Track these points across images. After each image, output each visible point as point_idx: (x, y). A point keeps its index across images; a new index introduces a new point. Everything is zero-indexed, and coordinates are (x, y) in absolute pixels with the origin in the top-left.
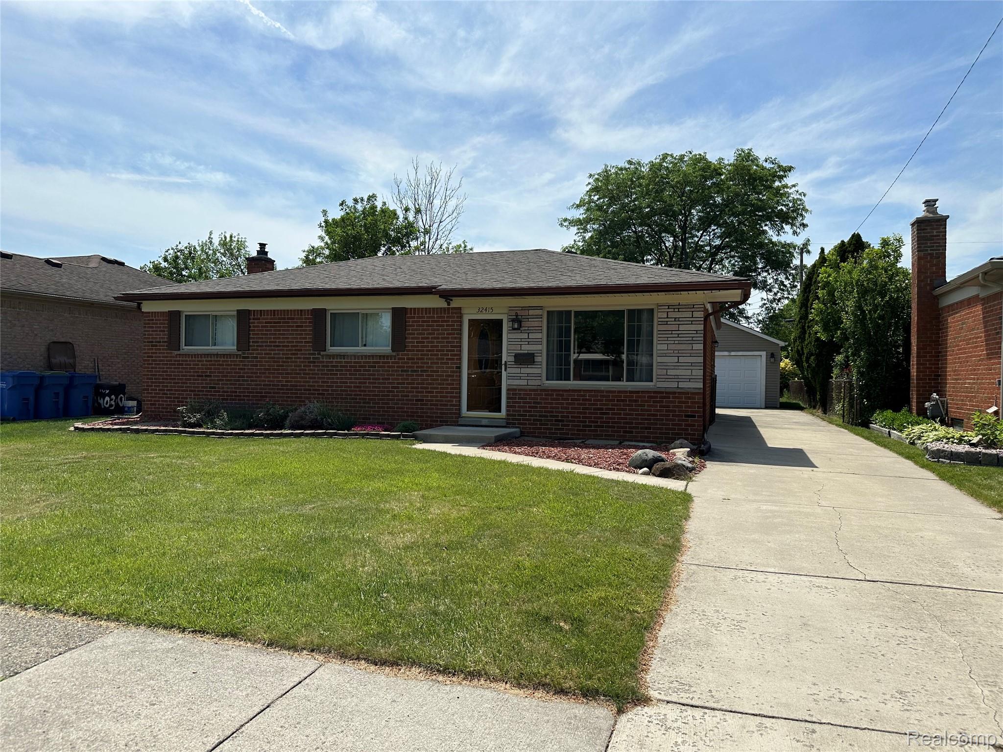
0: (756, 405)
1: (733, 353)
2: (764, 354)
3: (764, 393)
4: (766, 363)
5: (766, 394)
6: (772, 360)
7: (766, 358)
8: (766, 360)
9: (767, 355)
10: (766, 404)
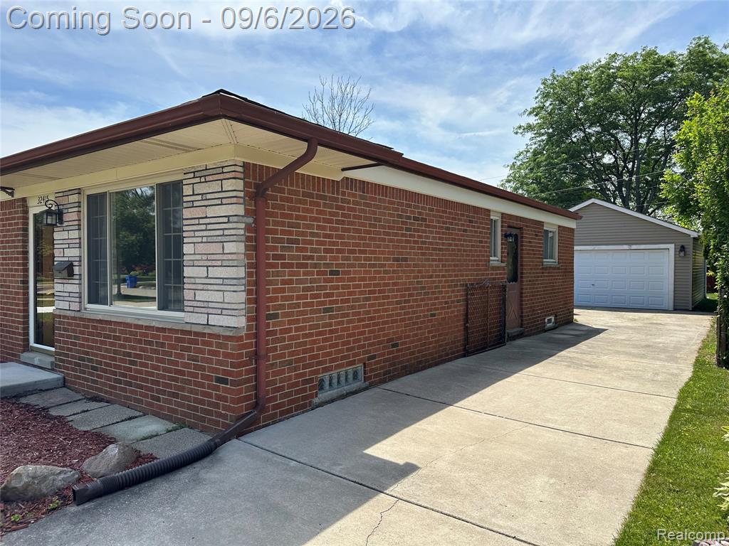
0: (663, 307)
1: (634, 247)
2: (672, 246)
3: (673, 293)
4: (675, 258)
5: (675, 294)
6: (682, 254)
7: (675, 252)
8: (675, 255)
9: (675, 248)
10: (674, 306)
